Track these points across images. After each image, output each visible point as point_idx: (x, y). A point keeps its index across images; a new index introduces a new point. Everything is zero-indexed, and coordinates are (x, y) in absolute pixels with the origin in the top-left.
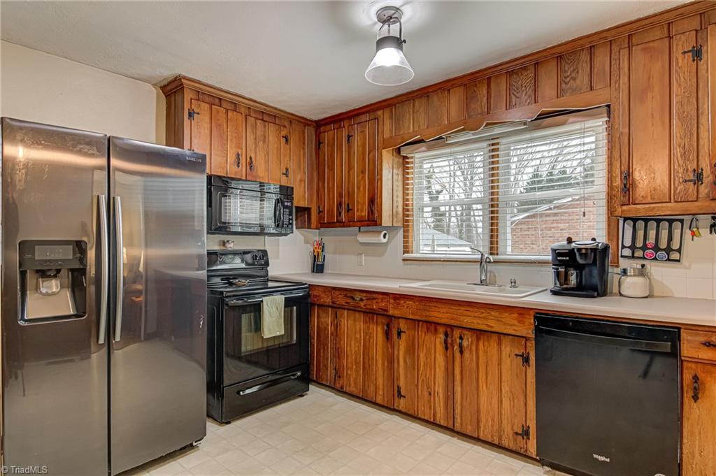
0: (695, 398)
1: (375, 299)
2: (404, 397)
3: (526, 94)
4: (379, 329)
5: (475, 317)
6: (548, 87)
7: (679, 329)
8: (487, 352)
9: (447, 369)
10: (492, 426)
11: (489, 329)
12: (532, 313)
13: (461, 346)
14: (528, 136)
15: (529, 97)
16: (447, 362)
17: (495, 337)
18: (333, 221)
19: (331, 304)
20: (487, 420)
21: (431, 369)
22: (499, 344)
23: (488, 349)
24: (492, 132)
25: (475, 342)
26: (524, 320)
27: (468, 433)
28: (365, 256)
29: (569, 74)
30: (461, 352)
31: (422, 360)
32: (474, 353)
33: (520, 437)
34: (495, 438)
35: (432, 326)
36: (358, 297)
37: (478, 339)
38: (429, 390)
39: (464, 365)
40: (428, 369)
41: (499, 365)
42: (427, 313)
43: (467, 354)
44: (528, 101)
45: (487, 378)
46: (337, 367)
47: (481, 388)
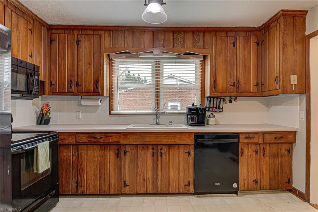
0: (242, 156)
1: (110, 136)
2: (128, 185)
3: (180, 43)
4: (111, 153)
5: (169, 139)
6: (189, 43)
7: (239, 134)
8: (173, 154)
9: (153, 165)
10: (175, 185)
11: (176, 143)
12: (194, 134)
13: (161, 153)
14: (174, 61)
15: (182, 45)
16: (153, 163)
17: (177, 146)
18: (65, 91)
19: (75, 143)
20: (173, 184)
21: (144, 167)
22: (179, 149)
23: (174, 152)
24: (162, 56)
25: (168, 151)
26: (190, 137)
27: (164, 192)
28: (81, 113)
29: (196, 40)
30: (161, 156)
31: (140, 164)
32: (167, 155)
33: (187, 186)
34: (176, 190)
35: (145, 146)
36: (98, 136)
37: (169, 149)
38: (144, 178)
39: (162, 162)
40: (143, 168)
41: (179, 158)
42: (144, 140)
43: (164, 156)
44: (181, 46)
45: (173, 165)
46: (79, 181)
47: (170, 170)
